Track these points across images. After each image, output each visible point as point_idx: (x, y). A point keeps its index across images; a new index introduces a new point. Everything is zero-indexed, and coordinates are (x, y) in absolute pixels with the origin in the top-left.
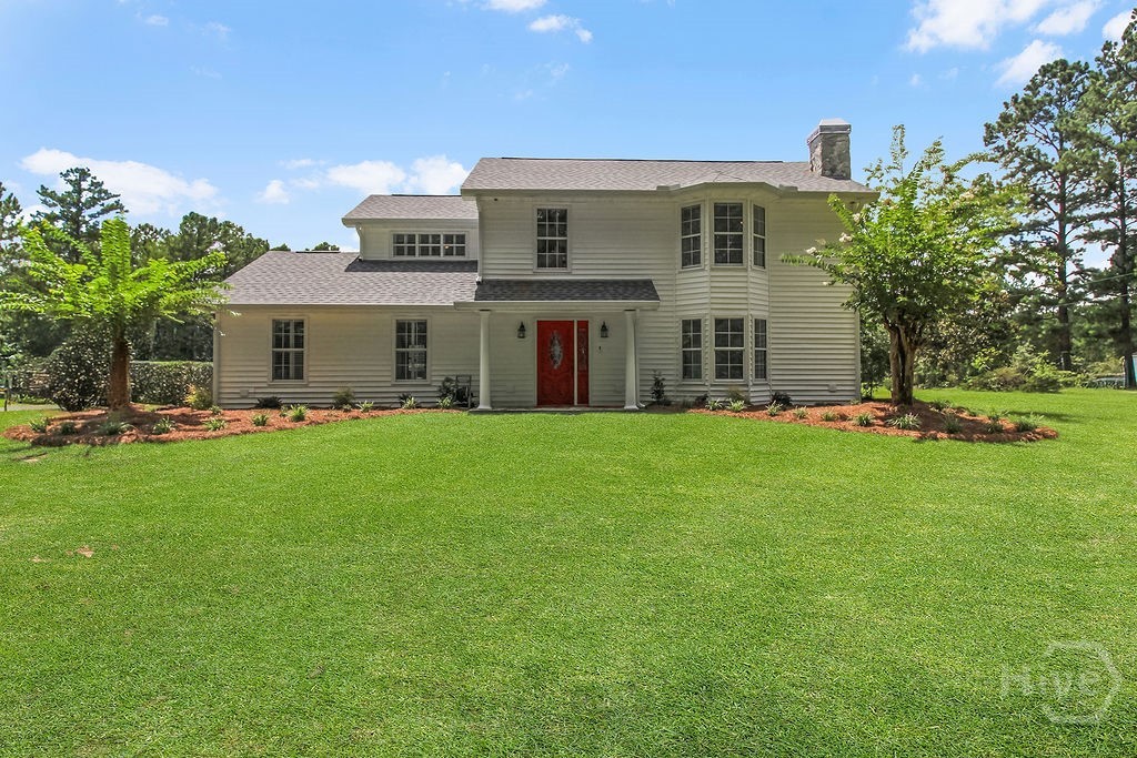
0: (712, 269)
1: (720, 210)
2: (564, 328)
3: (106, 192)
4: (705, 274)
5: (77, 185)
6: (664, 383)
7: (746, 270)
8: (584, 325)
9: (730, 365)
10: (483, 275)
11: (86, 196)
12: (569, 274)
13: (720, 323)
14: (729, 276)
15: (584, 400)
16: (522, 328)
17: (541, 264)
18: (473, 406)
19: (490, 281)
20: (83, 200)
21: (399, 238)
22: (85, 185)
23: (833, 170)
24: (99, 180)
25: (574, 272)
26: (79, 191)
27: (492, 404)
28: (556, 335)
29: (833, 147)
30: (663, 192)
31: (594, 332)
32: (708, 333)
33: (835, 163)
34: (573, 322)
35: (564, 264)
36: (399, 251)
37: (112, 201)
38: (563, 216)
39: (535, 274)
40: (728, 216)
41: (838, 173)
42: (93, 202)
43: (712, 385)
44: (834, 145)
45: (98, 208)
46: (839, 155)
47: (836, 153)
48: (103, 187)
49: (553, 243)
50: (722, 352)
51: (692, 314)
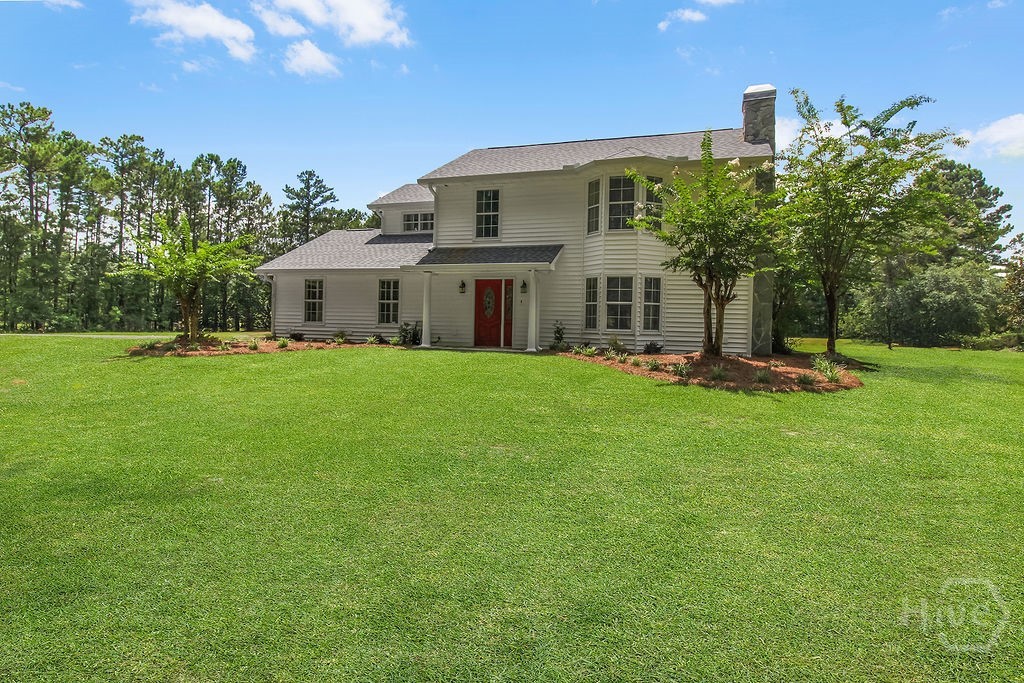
0: (606, 235)
1: (615, 182)
2: (495, 285)
3: (324, 187)
4: (602, 238)
5: (307, 182)
6: (564, 331)
7: (636, 234)
8: (509, 283)
9: (620, 318)
10: (436, 244)
11: (312, 190)
12: (500, 242)
13: (611, 281)
14: (621, 239)
15: (508, 343)
16: (463, 285)
17: (479, 234)
18: (418, 344)
19: (441, 249)
20: (311, 194)
21: (408, 218)
22: (312, 183)
23: (756, 135)
24: (320, 178)
25: (503, 240)
26: (308, 187)
27: (432, 343)
28: (489, 290)
29: (759, 113)
30: (568, 171)
31: (517, 288)
32: (602, 288)
33: (758, 128)
34: (501, 280)
35: (495, 234)
36: (408, 227)
37: (328, 193)
38: (496, 194)
39: (474, 242)
40: (622, 188)
41: (761, 137)
42: (317, 194)
43: (603, 334)
44: (758, 110)
45: (319, 199)
46: (763, 120)
47: (759, 118)
48: (324, 183)
49: (488, 217)
50: (612, 305)
51: (593, 273)
